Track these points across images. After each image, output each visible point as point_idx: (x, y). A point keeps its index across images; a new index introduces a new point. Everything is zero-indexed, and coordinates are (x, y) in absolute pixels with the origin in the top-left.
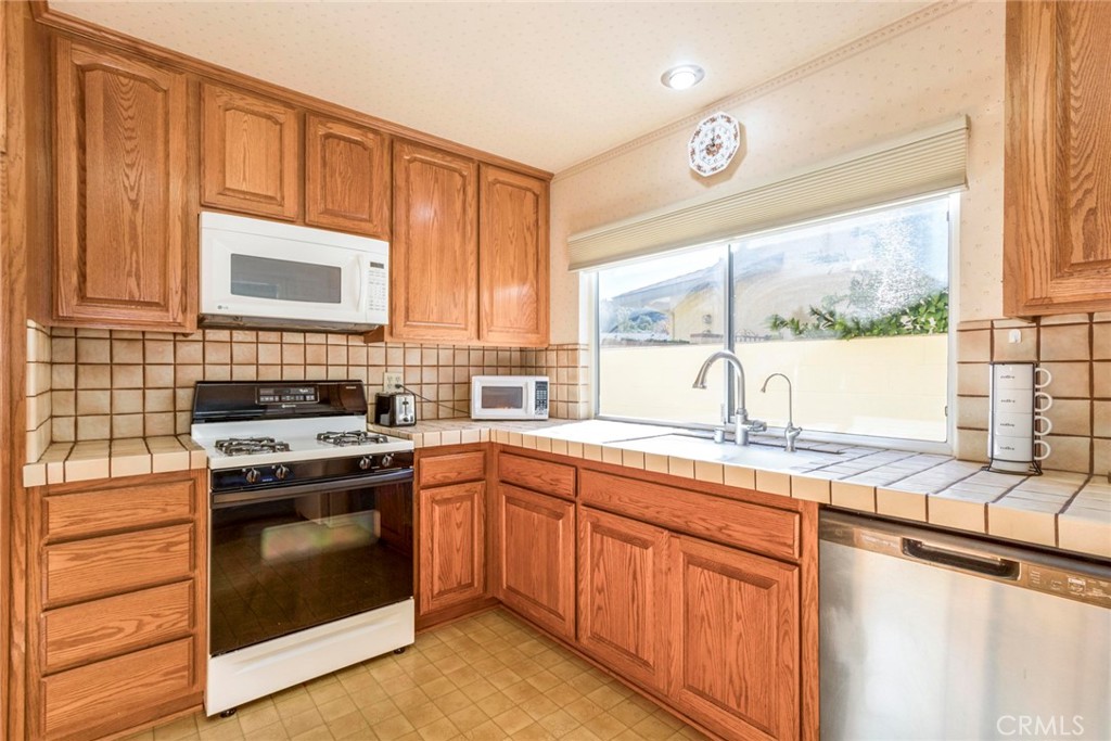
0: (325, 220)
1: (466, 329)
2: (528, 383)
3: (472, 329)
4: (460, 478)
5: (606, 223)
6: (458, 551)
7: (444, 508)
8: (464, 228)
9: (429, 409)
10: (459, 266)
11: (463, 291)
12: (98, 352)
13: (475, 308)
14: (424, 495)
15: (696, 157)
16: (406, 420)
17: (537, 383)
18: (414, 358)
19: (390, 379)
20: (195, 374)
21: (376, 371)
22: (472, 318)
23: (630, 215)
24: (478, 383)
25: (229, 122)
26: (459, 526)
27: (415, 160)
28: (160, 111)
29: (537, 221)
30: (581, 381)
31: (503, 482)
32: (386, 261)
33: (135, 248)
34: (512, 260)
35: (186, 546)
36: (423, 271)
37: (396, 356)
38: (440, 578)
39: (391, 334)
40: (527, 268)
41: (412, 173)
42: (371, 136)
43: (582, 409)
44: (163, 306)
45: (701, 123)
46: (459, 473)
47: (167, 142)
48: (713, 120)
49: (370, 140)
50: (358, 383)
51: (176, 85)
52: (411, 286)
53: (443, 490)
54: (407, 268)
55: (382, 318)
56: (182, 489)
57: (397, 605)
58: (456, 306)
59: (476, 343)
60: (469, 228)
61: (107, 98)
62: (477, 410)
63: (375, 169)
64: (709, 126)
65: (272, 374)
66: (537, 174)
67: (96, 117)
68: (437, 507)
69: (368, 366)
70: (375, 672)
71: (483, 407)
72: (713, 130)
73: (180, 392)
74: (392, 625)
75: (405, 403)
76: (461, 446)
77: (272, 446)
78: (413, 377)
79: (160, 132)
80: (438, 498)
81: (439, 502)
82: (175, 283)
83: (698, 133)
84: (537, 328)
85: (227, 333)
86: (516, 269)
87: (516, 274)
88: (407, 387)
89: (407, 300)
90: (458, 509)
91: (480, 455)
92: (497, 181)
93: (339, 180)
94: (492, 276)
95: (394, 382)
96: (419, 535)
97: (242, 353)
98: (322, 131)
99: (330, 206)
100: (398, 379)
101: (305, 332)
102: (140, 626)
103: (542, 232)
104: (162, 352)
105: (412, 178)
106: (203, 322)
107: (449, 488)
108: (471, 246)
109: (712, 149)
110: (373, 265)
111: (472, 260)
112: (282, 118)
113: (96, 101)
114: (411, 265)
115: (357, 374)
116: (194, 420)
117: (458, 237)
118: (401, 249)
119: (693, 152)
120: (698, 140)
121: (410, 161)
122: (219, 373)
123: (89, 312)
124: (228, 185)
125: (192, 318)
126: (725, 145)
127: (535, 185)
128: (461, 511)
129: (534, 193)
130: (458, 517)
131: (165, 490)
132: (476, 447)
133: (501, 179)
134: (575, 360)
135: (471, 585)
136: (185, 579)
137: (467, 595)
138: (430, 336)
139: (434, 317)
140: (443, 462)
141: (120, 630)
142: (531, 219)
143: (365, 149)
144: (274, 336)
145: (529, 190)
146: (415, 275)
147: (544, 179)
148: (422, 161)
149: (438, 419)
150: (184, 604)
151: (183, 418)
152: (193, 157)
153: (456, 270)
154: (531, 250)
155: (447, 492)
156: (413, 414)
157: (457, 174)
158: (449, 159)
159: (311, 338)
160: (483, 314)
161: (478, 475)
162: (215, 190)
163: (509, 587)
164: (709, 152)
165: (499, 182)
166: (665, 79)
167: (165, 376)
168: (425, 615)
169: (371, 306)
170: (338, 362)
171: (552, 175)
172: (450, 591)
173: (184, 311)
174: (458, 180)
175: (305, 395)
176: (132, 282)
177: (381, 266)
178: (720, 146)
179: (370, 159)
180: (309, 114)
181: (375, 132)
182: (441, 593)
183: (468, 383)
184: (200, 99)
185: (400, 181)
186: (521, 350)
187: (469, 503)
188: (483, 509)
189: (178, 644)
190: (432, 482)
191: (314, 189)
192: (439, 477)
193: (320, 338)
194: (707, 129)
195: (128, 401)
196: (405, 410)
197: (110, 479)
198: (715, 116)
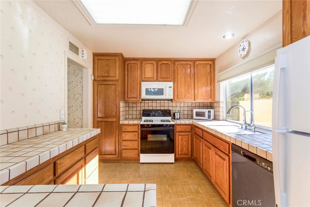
0: (161, 80)
1: (191, 99)
2: (206, 111)
3: (193, 98)
4: (185, 131)
5: (225, 70)
6: (185, 146)
7: (181, 137)
8: (191, 76)
9: (186, 116)
10: (189, 85)
11: (190, 90)
12: (131, 105)
13: (193, 94)
14: (177, 133)
15: (240, 52)
16: (177, 118)
17: (208, 111)
18: (182, 105)
19: (177, 109)
20: (143, 108)
21: (174, 108)
22: (193, 96)
23: (227, 69)
24: (195, 111)
25: (146, 66)
26: (185, 141)
27: (179, 64)
28: (137, 67)
29: (211, 71)
30: (221, 111)
31: (195, 133)
32: (172, 86)
33: (133, 89)
34: (203, 82)
35: (137, 135)
36: (181, 87)
37: (178, 104)
38: (180, 151)
39: (174, 100)
40: (208, 83)
41: (178, 67)
42: (170, 62)
43: (221, 118)
44: (137, 98)
45: (241, 43)
46: (185, 130)
47: (137, 72)
48: (243, 42)
49: (169, 62)
50: (170, 110)
51: (138, 62)
52: (178, 90)
53: (181, 133)
54: (177, 87)
55: (172, 97)
56: (137, 127)
57: (171, 154)
58: (189, 94)
59: (194, 102)
60: (192, 76)
61: (131, 68)
62: (195, 117)
63: (170, 68)
64: (243, 43)
65: (155, 108)
66: (211, 59)
67: (129, 71)
68: (180, 136)
69: (172, 107)
70: (166, 165)
71: (196, 116)
72: (244, 44)
73: (141, 111)
74: (170, 158)
75: (177, 115)
76: (185, 124)
77: (150, 121)
78: (182, 109)
79: (137, 71)
80: (180, 134)
81: (181, 136)
82: (138, 94)
83: (240, 46)
84: (211, 97)
85: (148, 101)
86: (204, 84)
87: (204, 85)
88: (181, 111)
89: (177, 93)
90: (185, 138)
91: (190, 127)
92: (199, 64)
93: (163, 72)
94: (198, 86)
95: (178, 110)
96: (176, 142)
97: (150, 104)
98: (160, 63)
99: (162, 77)
100: (179, 109)
101: (160, 100)
102: (132, 146)
103: (212, 73)
104: (139, 105)
105: (178, 68)
106: (143, 100)
107: (183, 133)
108: (192, 80)
109: (244, 49)
110: (169, 87)
111: (193, 83)
112: (154, 63)
113: (129, 68)
114: (178, 86)
115: (170, 108)
116: (143, 116)
117: (189, 79)
118: (176, 83)
119: (240, 51)
120: (241, 47)
121: (178, 65)
122: (146, 108)
123: (128, 99)
124: (146, 77)
125: (141, 99)
126: (246, 48)
127: (210, 63)
128: (186, 138)
129: (210, 64)
130: (185, 139)
131: (135, 126)
132: (189, 125)
133: (200, 63)
134: (219, 105)
135: (188, 154)
136: (138, 141)
137: (187, 156)
138: (182, 100)
139: (183, 96)
140: (181, 127)
141: (130, 146)
142: (209, 71)
143: (168, 64)
144: (155, 101)
145: (208, 64)
146: (179, 88)
147: (213, 60)
148: (180, 64)
149: (188, 118)
150: (137, 144)
151: (141, 115)
152: (141, 73)
153: (189, 86)
154: (209, 79)
155: (182, 134)
156: (179, 117)
157: (189, 65)
158: (187, 62)
159: (161, 101)
160: (195, 95)
161: (190, 131)
162: (144, 78)
163: (195, 157)
164: (243, 50)
165: (200, 64)
166: (224, 37)
167: (139, 108)
168: (177, 158)
169: (169, 95)
170: (166, 106)
171: (215, 59)
172: (183, 154)
173: (140, 98)
174: (189, 66)
175: (160, 112)
176: (133, 94)
177: (171, 87)
178: (245, 48)
179: (170, 66)
180: (158, 61)
181: (171, 61)
182: (181, 154)
183: (192, 111)
184: (142, 63)
185: (176, 69)
186: (210, 103)
187: (187, 136)
188: (191, 139)
189: (136, 150)
190: (179, 131)
191: (159, 74)
192: (180, 130)
193: (163, 101)
194: (242, 44)
195: (134, 113)
196: (177, 116)
197: (129, 124)
198: (244, 41)
